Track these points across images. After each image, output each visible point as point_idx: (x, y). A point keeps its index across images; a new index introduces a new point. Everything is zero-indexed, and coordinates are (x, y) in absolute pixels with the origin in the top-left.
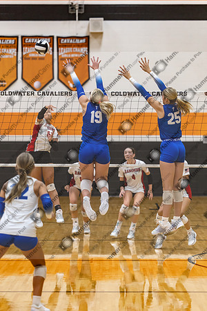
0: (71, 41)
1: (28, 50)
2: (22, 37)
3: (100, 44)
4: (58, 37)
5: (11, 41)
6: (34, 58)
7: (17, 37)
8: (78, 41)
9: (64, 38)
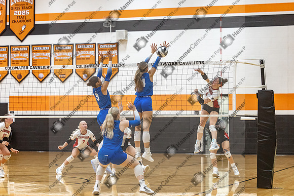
0: (107, 47)
1: (79, 53)
2: (76, 44)
3: (126, 47)
4: (98, 44)
5: (69, 48)
6: (84, 59)
7: (73, 45)
8: (111, 46)
9: (102, 44)
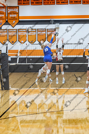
1: (39, 33)
2: (37, 29)
4: (47, 29)
5: (35, 30)
6: (41, 35)
8: (52, 30)
9: (49, 29)
